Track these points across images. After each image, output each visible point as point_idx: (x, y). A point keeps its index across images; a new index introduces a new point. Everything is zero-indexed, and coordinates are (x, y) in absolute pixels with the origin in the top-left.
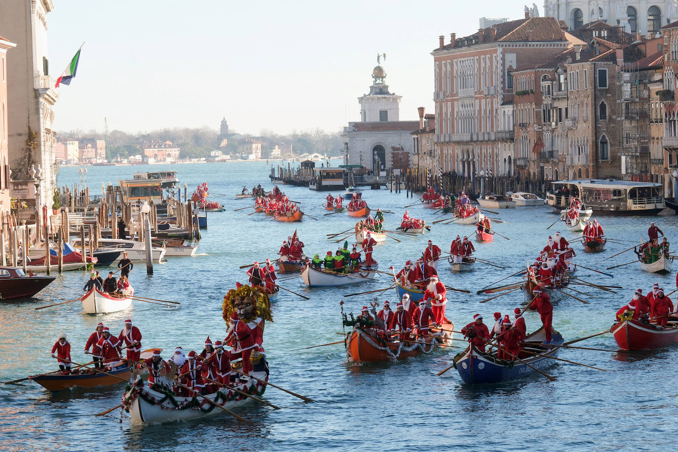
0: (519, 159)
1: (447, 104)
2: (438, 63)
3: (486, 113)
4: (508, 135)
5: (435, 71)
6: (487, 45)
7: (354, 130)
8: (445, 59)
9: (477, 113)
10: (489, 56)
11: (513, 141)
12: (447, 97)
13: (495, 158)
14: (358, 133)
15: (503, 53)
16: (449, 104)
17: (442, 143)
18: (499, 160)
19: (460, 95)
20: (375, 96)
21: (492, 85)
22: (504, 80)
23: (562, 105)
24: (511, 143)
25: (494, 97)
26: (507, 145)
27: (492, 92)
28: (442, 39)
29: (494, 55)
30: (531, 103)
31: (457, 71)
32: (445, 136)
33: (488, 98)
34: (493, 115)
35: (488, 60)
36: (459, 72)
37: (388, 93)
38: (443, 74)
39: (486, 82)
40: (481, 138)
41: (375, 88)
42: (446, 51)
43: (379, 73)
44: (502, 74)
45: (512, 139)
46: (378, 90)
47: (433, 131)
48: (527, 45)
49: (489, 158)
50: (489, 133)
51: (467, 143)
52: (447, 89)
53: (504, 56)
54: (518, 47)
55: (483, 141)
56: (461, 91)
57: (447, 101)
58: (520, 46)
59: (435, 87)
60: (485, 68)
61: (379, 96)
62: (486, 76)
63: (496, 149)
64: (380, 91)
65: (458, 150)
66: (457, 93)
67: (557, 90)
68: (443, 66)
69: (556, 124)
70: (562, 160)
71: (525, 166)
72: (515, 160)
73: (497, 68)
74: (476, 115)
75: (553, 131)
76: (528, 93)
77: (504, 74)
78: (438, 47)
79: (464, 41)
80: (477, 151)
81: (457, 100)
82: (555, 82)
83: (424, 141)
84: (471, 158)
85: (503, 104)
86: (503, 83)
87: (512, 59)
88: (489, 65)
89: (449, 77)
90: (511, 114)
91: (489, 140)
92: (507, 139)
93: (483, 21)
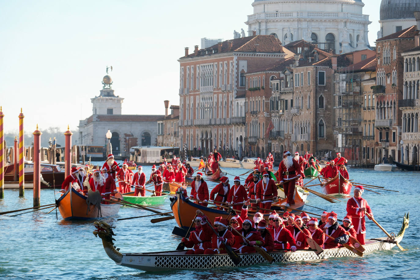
0: (250, 137)
1: (190, 98)
2: (183, 67)
3: (223, 104)
4: (241, 120)
5: (180, 73)
6: (225, 54)
7: (97, 121)
8: (189, 64)
9: (215, 104)
10: (226, 62)
11: (245, 125)
12: (190, 92)
13: (229, 137)
14: (100, 123)
15: (238, 60)
16: (192, 97)
17: (185, 126)
18: (232, 138)
19: (201, 91)
20: (104, 97)
21: (228, 84)
22: (238, 80)
23: (288, 98)
24: (243, 126)
25: (230, 92)
26: (239, 128)
27: (229, 89)
28: (187, 49)
29: (231, 61)
30: (261, 97)
31: (199, 74)
32: (188, 121)
33: (225, 93)
34: (228, 105)
35: (225, 65)
36: (201, 74)
37: (113, 96)
38: (187, 75)
39: (223, 82)
40: (218, 123)
41: (104, 91)
42: (190, 59)
43: (107, 80)
44: (236, 75)
45: (244, 123)
46: (106, 94)
47: (177, 117)
48: (255, 55)
49: (224, 137)
50: (225, 119)
51: (206, 126)
52: (190, 87)
53: (238, 62)
54: (248, 56)
55: (220, 124)
56: (202, 88)
57: (190, 95)
58: (250, 55)
59: (180, 85)
60: (222, 71)
61: (107, 98)
62: (223, 76)
63: (230, 130)
64: (108, 94)
65: (198, 132)
66: (199, 90)
67: (284, 86)
68: (187, 70)
69: (283, 112)
70: (288, 138)
71: (256, 143)
72: (246, 139)
73: (232, 71)
74: (214, 106)
75: (280, 116)
76: (259, 89)
77: (238, 75)
78: (184, 55)
79: (205, 51)
80: (214, 132)
81: (199, 95)
82: (282, 81)
83: (168, 125)
84: (209, 137)
85: (237, 98)
86: (237, 82)
87: (244, 65)
88: (226, 69)
89: (192, 78)
90: (243, 104)
91: (225, 124)
92: (240, 123)
93: (205, 40)
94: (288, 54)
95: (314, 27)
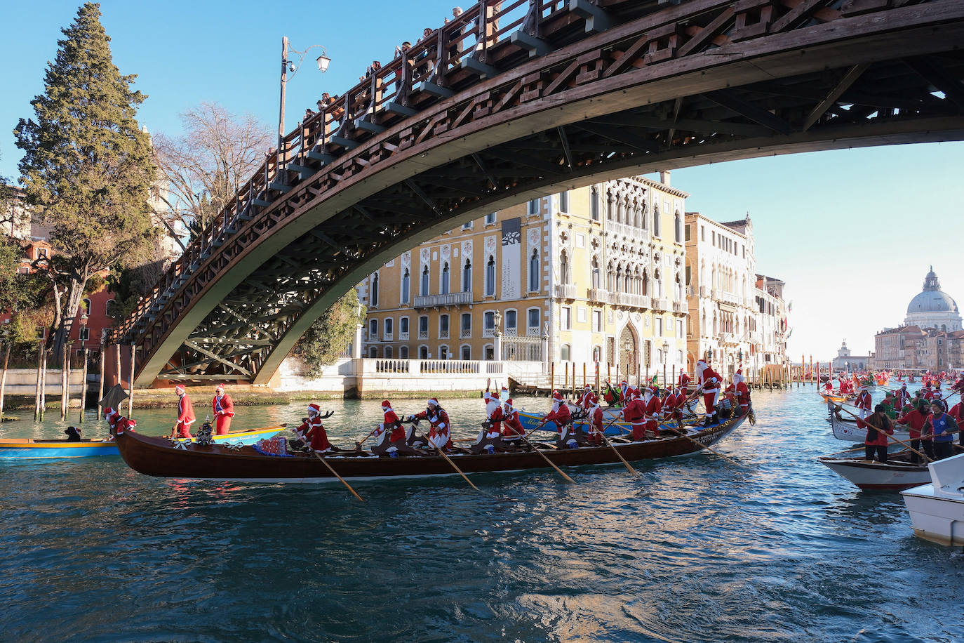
0: (907, 365)
1: (880, 350)
2: (876, 339)
3: (895, 352)
5: (875, 341)
8: (879, 337)
10: (895, 336)
12: (880, 348)
14: (842, 359)
17: (878, 361)
20: (843, 350)
21: (897, 344)
22: (901, 343)
23: (925, 350)
25: (898, 348)
27: (897, 346)
28: (878, 332)
30: (912, 349)
31: (883, 341)
32: (879, 359)
33: (895, 348)
34: (897, 353)
35: (895, 338)
36: (885, 340)
37: (847, 349)
38: (878, 342)
39: (894, 344)
40: (893, 359)
41: (843, 348)
42: (879, 335)
43: (844, 344)
44: (900, 341)
47: (874, 357)
50: (896, 358)
52: (880, 346)
53: (901, 336)
58: (906, 334)
59: (875, 345)
60: (894, 340)
62: (894, 342)
66: (884, 347)
68: (878, 340)
69: (922, 355)
70: (925, 365)
73: (898, 340)
74: (891, 353)
75: (921, 357)
76: (911, 347)
78: (877, 334)
79: (886, 333)
81: (884, 349)
82: (922, 343)
83: (871, 360)
85: (901, 350)
87: (903, 337)
89: (880, 343)
90: (904, 352)
91: (896, 360)
93: (885, 329)
94: (924, 333)
95: (935, 322)
